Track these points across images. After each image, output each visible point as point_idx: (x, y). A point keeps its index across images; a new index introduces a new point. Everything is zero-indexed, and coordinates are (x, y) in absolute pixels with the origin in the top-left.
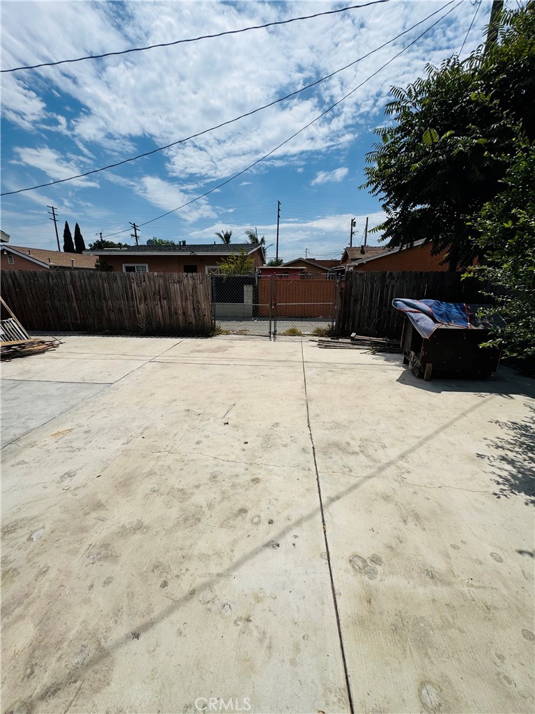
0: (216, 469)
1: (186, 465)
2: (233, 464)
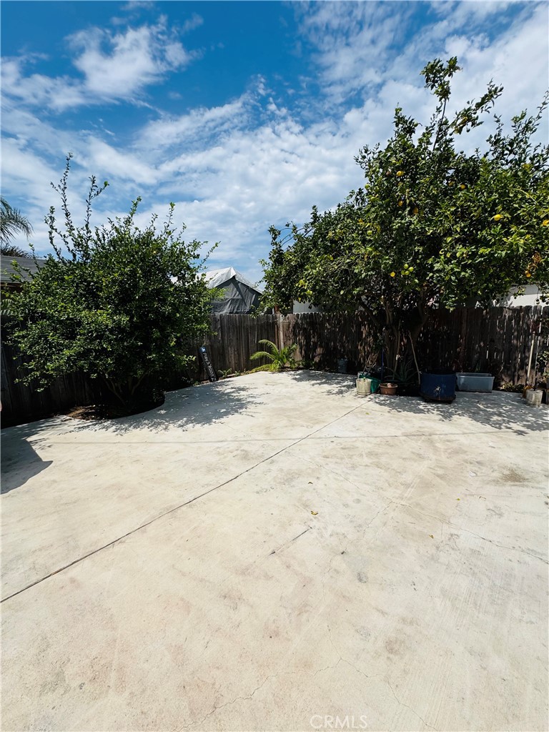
0: (349, 472)
1: (374, 483)
2: (334, 470)
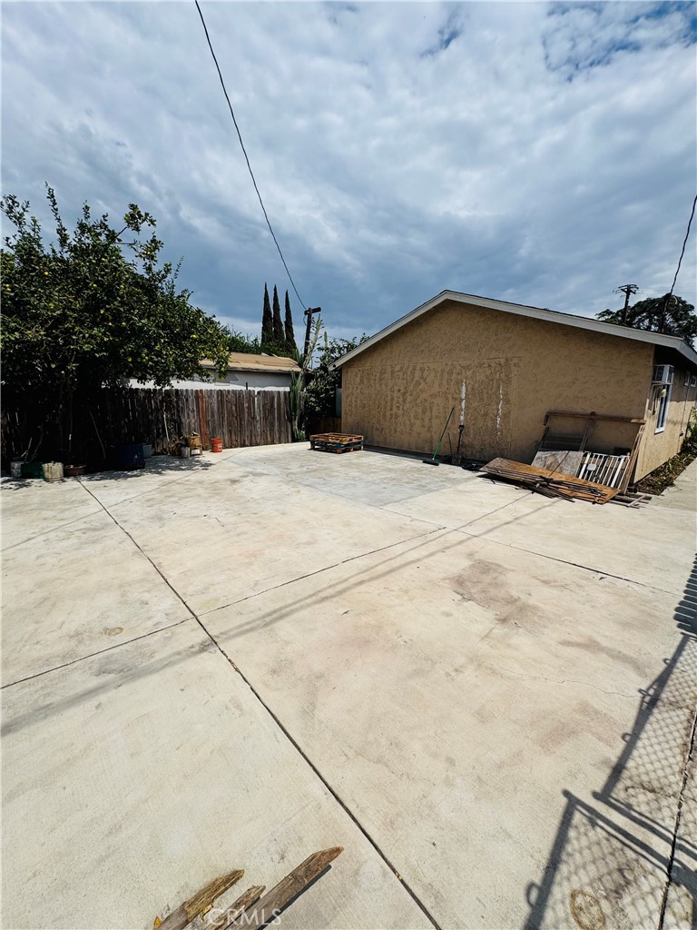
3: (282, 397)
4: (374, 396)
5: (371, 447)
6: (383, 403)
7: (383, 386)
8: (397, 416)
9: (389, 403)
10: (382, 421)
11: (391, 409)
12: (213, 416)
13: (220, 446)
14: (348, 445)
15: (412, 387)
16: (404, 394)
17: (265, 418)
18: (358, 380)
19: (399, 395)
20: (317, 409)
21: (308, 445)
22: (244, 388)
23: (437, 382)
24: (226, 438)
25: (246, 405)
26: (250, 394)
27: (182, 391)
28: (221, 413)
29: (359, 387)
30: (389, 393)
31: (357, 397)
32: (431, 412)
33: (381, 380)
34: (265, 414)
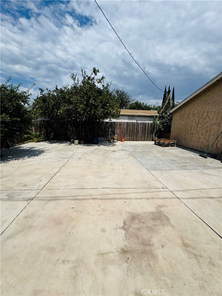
3: (150, 125)
4: (184, 124)
5: (180, 145)
6: (188, 127)
7: (189, 120)
8: (193, 134)
9: (190, 128)
10: (186, 136)
11: (191, 130)
12: (124, 130)
13: (123, 140)
14: (168, 144)
15: (202, 120)
16: (198, 124)
17: (142, 132)
18: (178, 118)
19: (195, 124)
20: (162, 129)
21: (153, 142)
22: (136, 121)
23: (215, 118)
24: (128, 137)
25: (136, 127)
26: (137, 123)
27: (116, 122)
28: (127, 130)
29: (179, 121)
30: (191, 123)
31: (177, 125)
32: (210, 132)
33: (188, 117)
34: (142, 130)
